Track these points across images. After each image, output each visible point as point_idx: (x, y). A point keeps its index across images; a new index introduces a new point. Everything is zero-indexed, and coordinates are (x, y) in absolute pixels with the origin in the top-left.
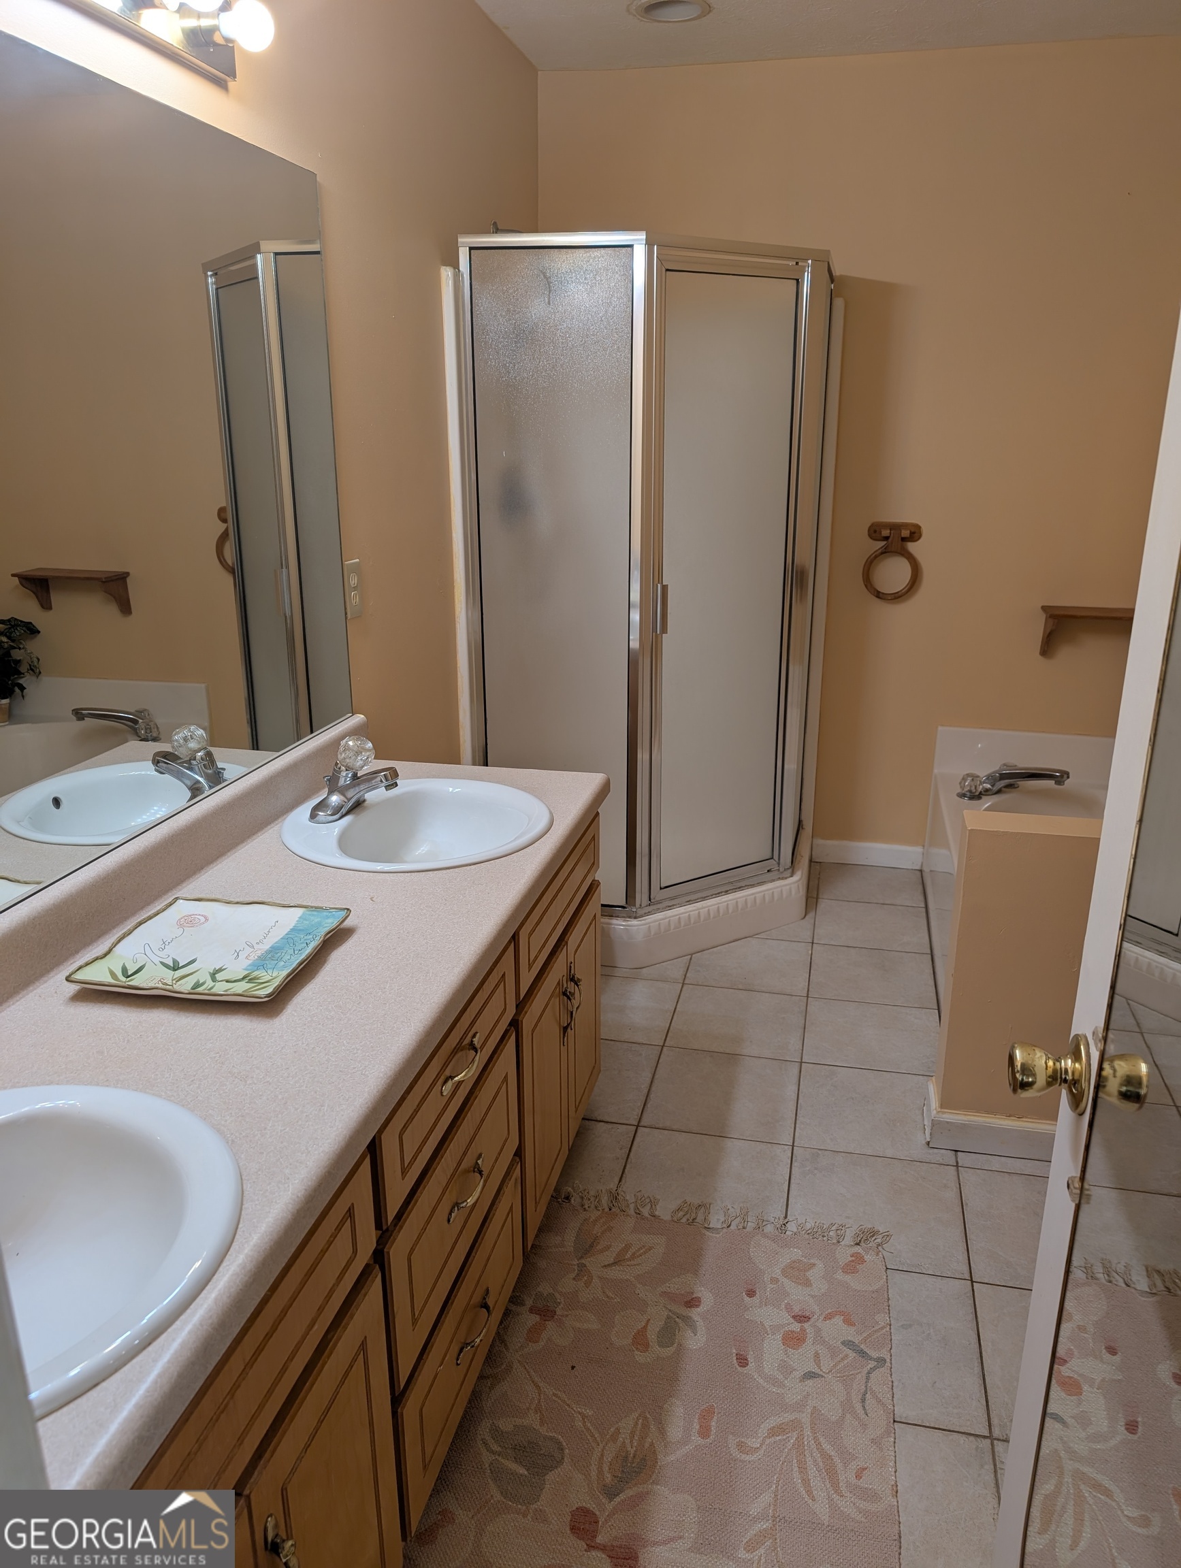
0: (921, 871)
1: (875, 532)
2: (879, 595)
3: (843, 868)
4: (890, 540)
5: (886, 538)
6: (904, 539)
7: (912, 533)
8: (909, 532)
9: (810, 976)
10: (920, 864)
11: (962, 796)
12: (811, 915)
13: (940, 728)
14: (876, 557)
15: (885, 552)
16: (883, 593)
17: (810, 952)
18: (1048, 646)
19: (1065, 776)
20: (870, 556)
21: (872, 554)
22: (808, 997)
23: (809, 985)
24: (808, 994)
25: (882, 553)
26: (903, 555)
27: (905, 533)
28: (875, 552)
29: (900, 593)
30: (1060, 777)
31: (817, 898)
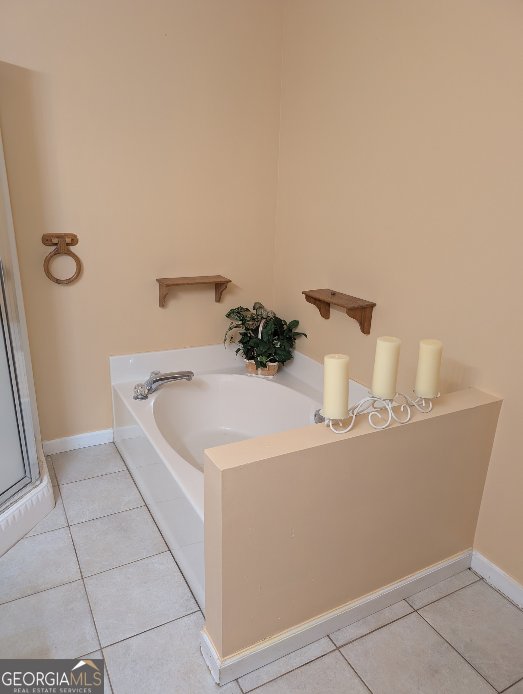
0: (113, 442)
1: (47, 240)
2: (58, 281)
3: (66, 455)
4: (59, 245)
5: (56, 244)
6: (68, 244)
7: (72, 240)
8: (70, 239)
9: (77, 558)
10: (112, 439)
11: (137, 398)
12: (59, 501)
13: (111, 358)
14: (51, 257)
15: (57, 253)
16: (60, 280)
17: (70, 535)
18: (163, 302)
19: (192, 375)
20: (47, 256)
21: (48, 255)
22: (83, 578)
23: (79, 566)
24: (82, 576)
25: (55, 254)
26: (69, 255)
27: (68, 240)
28: (50, 254)
29: (72, 279)
30: (189, 375)
31: (58, 486)
